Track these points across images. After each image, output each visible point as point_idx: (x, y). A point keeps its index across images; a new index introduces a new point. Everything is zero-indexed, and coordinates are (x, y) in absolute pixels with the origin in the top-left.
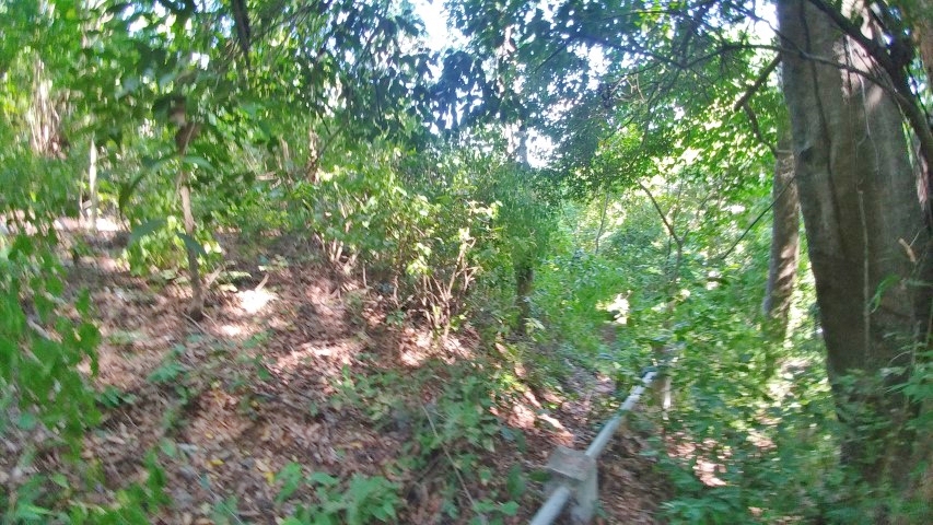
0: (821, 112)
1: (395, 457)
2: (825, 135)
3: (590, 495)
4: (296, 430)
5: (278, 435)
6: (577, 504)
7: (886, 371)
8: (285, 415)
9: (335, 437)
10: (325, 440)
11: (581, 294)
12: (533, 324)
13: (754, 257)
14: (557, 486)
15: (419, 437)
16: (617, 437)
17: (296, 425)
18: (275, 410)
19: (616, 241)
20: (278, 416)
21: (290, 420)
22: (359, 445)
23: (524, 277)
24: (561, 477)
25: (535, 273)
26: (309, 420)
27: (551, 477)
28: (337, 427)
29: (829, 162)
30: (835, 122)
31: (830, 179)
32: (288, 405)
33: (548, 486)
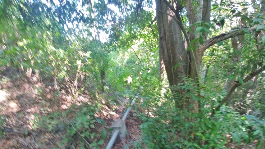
0: (164, 28)
1: (61, 140)
2: (165, 33)
3: (124, 130)
4: (21, 140)
5: (15, 143)
6: (121, 133)
7: (179, 84)
8: (16, 136)
9: (37, 139)
10: (33, 141)
11: (119, 77)
12: (106, 88)
13: (157, 64)
14: (115, 131)
15: (68, 131)
16: (130, 112)
17: (21, 138)
18: (13, 135)
19: (127, 63)
20: (14, 137)
21: (18, 137)
22: (47, 140)
23: (103, 74)
24: (116, 128)
25: (106, 73)
26: (25, 136)
27: (113, 129)
28: (37, 136)
29: (165, 39)
30: (166, 30)
31: (166, 43)
32: (16, 133)
33: (112, 132)
